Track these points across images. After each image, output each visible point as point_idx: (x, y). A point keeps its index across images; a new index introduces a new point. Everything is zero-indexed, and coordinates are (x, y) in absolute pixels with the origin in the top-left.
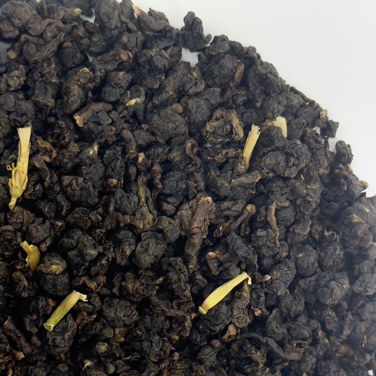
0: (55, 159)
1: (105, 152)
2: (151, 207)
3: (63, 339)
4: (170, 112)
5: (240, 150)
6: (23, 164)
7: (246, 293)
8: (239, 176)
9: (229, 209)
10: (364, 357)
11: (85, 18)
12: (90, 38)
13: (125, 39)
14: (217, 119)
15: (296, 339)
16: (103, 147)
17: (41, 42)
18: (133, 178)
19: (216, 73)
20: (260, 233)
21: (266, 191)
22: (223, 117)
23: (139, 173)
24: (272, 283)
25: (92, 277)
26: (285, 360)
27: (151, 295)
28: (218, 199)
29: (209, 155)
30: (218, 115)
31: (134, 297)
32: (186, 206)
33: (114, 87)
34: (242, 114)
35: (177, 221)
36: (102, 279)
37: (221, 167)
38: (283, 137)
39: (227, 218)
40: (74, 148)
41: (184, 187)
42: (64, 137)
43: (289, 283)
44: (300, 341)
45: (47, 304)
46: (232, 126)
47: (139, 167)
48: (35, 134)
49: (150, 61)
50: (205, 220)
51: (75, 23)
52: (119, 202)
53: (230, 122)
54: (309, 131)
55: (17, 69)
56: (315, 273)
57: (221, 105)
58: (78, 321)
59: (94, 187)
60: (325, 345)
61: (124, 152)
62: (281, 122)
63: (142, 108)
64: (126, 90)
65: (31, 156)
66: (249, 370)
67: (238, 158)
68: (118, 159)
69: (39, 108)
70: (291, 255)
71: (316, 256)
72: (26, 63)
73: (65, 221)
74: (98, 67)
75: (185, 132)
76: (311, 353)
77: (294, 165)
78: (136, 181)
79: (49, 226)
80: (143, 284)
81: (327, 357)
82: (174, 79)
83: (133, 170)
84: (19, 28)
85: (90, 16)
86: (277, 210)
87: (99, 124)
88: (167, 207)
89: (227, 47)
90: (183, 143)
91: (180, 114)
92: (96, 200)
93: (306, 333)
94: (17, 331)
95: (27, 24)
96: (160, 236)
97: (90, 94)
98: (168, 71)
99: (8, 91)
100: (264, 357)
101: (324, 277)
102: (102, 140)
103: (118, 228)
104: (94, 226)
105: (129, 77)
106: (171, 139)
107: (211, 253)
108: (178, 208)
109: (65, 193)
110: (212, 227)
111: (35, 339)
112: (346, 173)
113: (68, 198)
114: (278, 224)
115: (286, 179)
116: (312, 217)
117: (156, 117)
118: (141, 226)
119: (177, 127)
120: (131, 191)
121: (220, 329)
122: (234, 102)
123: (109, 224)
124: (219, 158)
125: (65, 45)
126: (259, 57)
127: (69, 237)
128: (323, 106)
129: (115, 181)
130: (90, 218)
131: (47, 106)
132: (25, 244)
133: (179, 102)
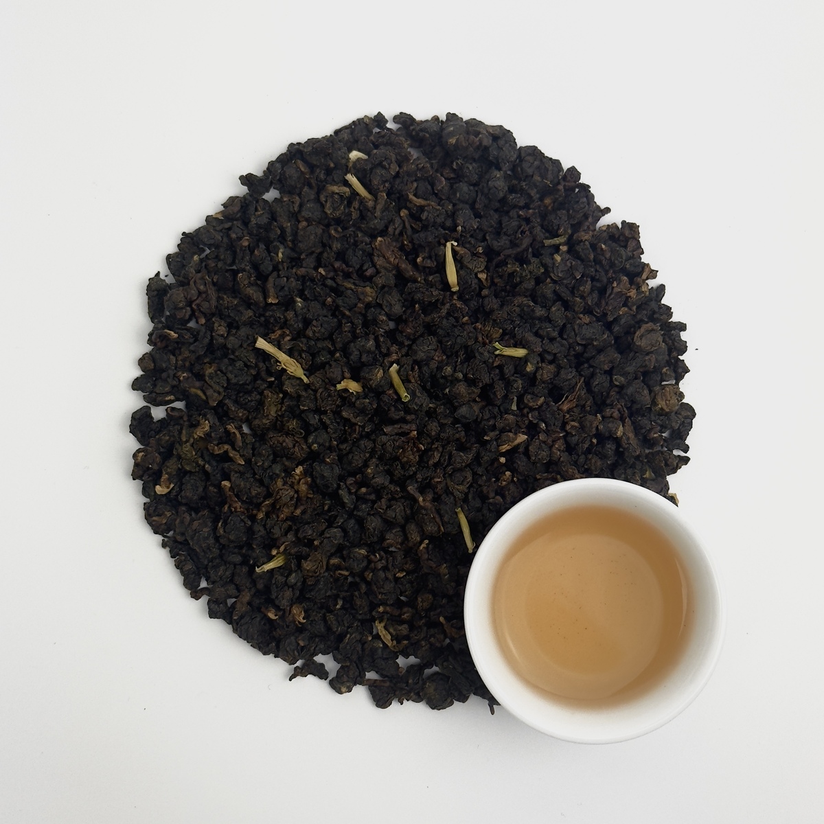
0: (290, 332)
1: (306, 295)
2: (362, 284)
3: (419, 397)
4: (302, 233)
5: (358, 197)
6: (282, 357)
7: (461, 250)
8: (375, 208)
9: (395, 229)
10: (558, 190)
11: (203, 255)
12: (220, 260)
13: (234, 236)
14: (326, 202)
15: (516, 233)
16: (302, 295)
17: (204, 296)
18: (334, 285)
19: (293, 183)
20: (424, 216)
21: (398, 195)
22: (327, 196)
23: (333, 279)
24: (465, 228)
25: (388, 354)
26: (526, 249)
27: (423, 319)
28: (383, 233)
29: (349, 221)
30: (324, 199)
31: (417, 332)
32: (376, 258)
33: (262, 263)
34: (333, 180)
35: (382, 270)
36: (394, 348)
37: (362, 217)
38: (366, 160)
39: (401, 234)
40: (290, 314)
41: (361, 252)
42: (279, 317)
43: (472, 216)
44: (520, 231)
45: (389, 396)
46: (336, 193)
47: (329, 276)
48: (265, 337)
49: (259, 226)
50: (393, 251)
51: (204, 264)
52: (346, 305)
53: (333, 193)
54: (372, 138)
55: (214, 323)
56: (477, 191)
57: (318, 193)
58: (413, 381)
59: (325, 316)
60: (534, 213)
61: (312, 280)
62: (355, 155)
63: (288, 251)
64: (270, 255)
65: (280, 348)
66: (518, 279)
67: (362, 201)
68: (315, 288)
69: (250, 324)
70: (454, 202)
71: (465, 184)
72: (213, 315)
73: (338, 350)
74: (243, 266)
75: (323, 230)
76: (533, 227)
77: (389, 164)
78: (338, 285)
79: (335, 363)
80: (413, 320)
81: (544, 216)
82: (281, 216)
83: (329, 282)
84: (187, 306)
85: (204, 251)
86: (415, 195)
87: (283, 288)
88: (369, 273)
89: (278, 165)
90: (330, 236)
91: (308, 226)
92: (336, 320)
93: (515, 223)
94: (396, 426)
95: (186, 299)
96: (386, 289)
97: (259, 282)
98: (273, 217)
99: (226, 338)
100: (514, 263)
101: (483, 186)
102: (296, 292)
103: (365, 316)
104: (353, 332)
105: (262, 246)
106: (322, 242)
107: (419, 260)
108: (374, 265)
109: (318, 339)
110: (402, 248)
111: (408, 417)
112: (418, 128)
113: (324, 339)
114: (426, 199)
115: (397, 175)
116: (437, 171)
117: (300, 245)
118: (371, 299)
119: (316, 234)
120: (343, 292)
121: (476, 284)
122: (321, 181)
123: (359, 321)
124: (355, 215)
125: (215, 280)
126: (299, 144)
127: (351, 354)
128: (361, 115)
129: (329, 299)
130: (345, 332)
131: (251, 317)
132: (339, 387)
133: (299, 222)
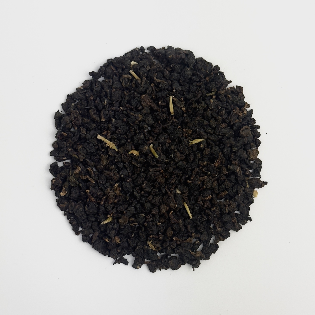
0: (110, 132)
1: (116, 117)
2: (137, 113)
3: (162, 156)
4: (114, 93)
5: (134, 79)
6: (108, 142)
7: (175, 99)
8: (141, 83)
9: (149, 91)
10: (211, 74)
11: (76, 103)
12: (82, 105)
13: (87, 95)
14: (122, 81)
15: (196, 91)
16: (114, 117)
17: (77, 119)
18: (126, 113)
19: (110, 75)
20: (160, 86)
21: (150, 78)
22: (123, 79)
23: (126, 111)
24: (176, 90)
25: (149, 140)
26: (200, 98)
27: (162, 126)
28: (145, 93)
29: (132, 88)
30: (122, 80)
31: (160, 131)
32: (142, 103)
33: (99, 105)
34: (125, 73)
35: (145, 107)
36: (151, 138)
37: (137, 87)
38: (137, 65)
39: (152, 93)
40: (110, 125)
41: (136, 100)
42: (106, 126)
43: (179, 85)
44: (197, 90)
45: (150, 156)
46: (126, 78)
47: (124, 110)
48: (101, 134)
49: (97, 91)
50: (149, 100)
51: (76, 106)
52: (131, 121)
53: (125, 78)
54: (139, 56)
55: (81, 129)
56: (180, 76)
57: (119, 78)
58: (159, 150)
59: (124, 126)
60: (202, 84)
61: (118, 111)
62: (133, 63)
63: (108, 100)
64: (101, 102)
65: (106, 138)
66: (197, 110)
67: (136, 81)
68: (119, 115)
69: (95, 129)
70: (172, 80)
71: (176, 73)
72: (80, 126)
73: (129, 139)
74: (91, 107)
75: (121, 92)
76: (202, 89)
77: (146, 66)
78: (128, 113)
79: (128, 144)
80: (158, 127)
81: (206, 84)
82: (105, 87)
83: (125, 112)
84: (70, 123)
85: (76, 101)
86: (157, 78)
87: (107, 115)
88: (140, 108)
89: (104, 68)
90: (124, 94)
91: (116, 91)
92: (127, 127)
93: (195, 88)
94: (154, 169)
95: (70, 120)
96: (147, 115)
97: (98, 113)
98: (102, 88)
99: (85, 135)
100: (195, 104)
101: (183, 74)
102: (112, 116)
103: (139, 125)
104: (135, 131)
105: (98, 99)
106: (121, 97)
107: (159, 103)
108: (142, 105)
109: (121, 134)
110: (152, 98)
111: (158, 165)
112: (157, 52)
113: (123, 134)
114: (161, 80)
115: (150, 70)
116: (165, 68)
117: (113, 98)
118: (141, 119)
119: (119, 94)
120: (130, 116)
121: (181, 112)
122: (120, 73)
123: (137, 127)
124: (134, 86)
125: (81, 113)
126: (111, 59)
127: (134, 140)
128: (135, 48)
129: (125, 119)
130: (132, 131)
131: (95, 126)
132: (130, 153)
133: (112, 89)
